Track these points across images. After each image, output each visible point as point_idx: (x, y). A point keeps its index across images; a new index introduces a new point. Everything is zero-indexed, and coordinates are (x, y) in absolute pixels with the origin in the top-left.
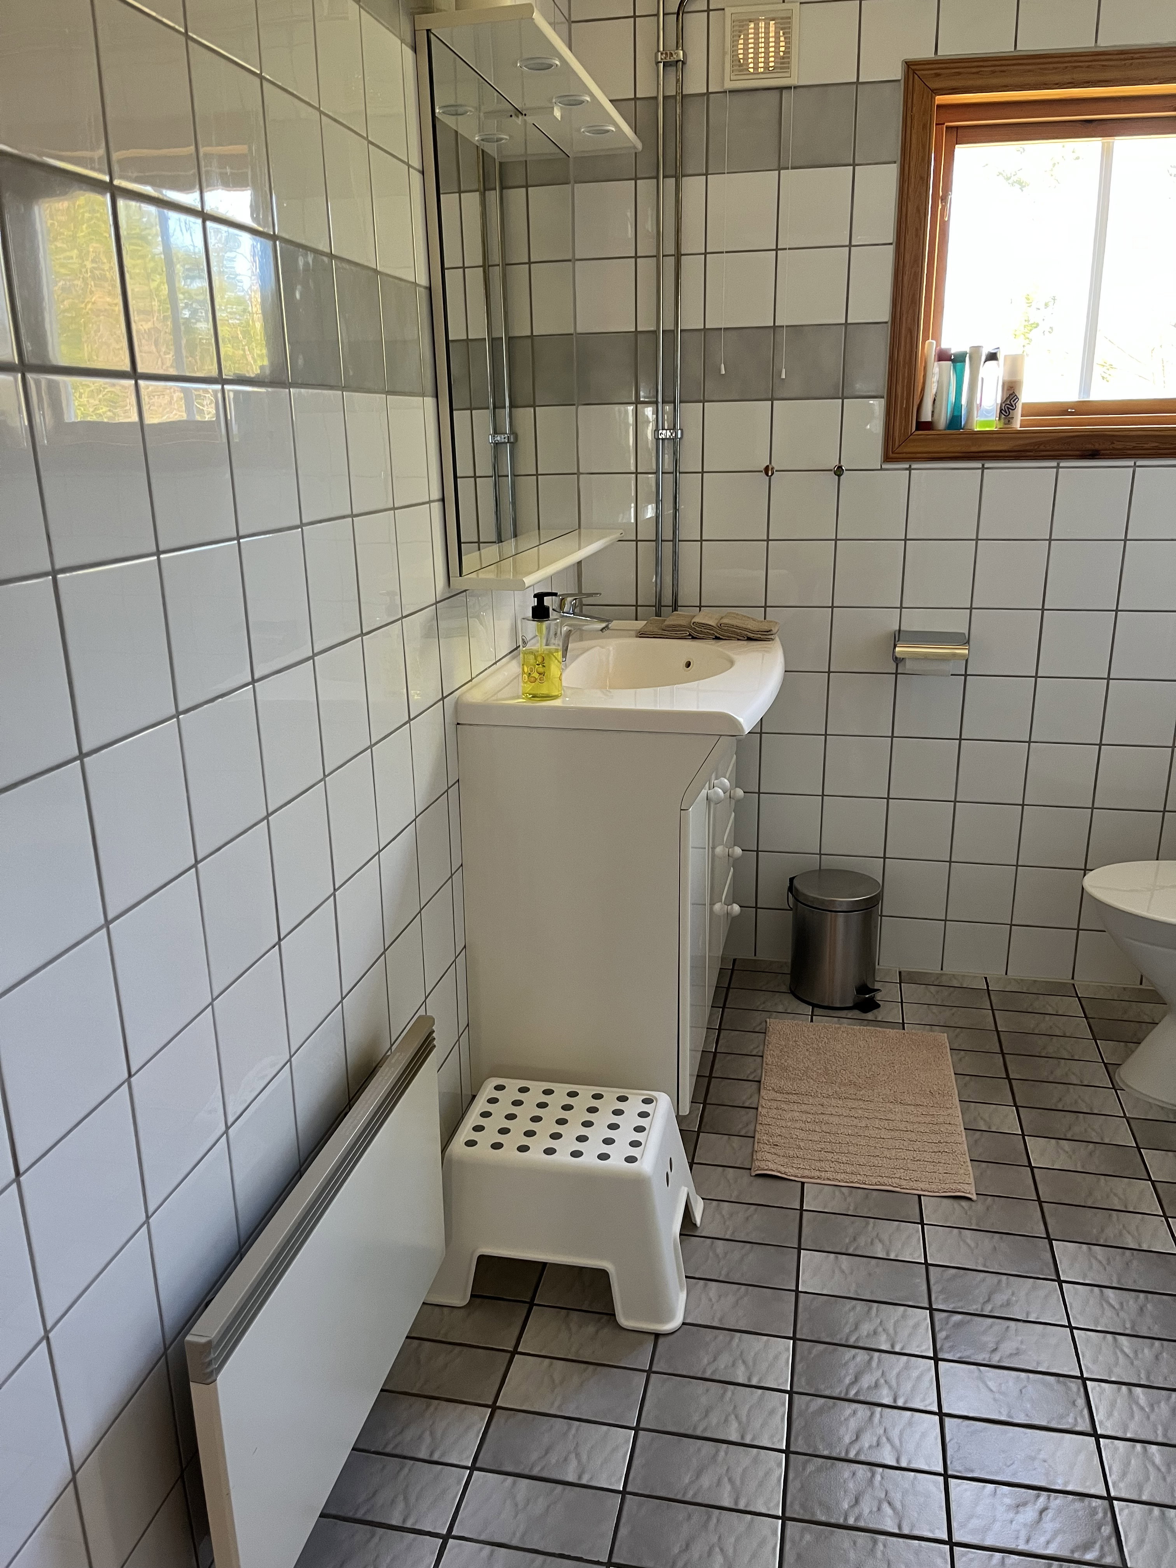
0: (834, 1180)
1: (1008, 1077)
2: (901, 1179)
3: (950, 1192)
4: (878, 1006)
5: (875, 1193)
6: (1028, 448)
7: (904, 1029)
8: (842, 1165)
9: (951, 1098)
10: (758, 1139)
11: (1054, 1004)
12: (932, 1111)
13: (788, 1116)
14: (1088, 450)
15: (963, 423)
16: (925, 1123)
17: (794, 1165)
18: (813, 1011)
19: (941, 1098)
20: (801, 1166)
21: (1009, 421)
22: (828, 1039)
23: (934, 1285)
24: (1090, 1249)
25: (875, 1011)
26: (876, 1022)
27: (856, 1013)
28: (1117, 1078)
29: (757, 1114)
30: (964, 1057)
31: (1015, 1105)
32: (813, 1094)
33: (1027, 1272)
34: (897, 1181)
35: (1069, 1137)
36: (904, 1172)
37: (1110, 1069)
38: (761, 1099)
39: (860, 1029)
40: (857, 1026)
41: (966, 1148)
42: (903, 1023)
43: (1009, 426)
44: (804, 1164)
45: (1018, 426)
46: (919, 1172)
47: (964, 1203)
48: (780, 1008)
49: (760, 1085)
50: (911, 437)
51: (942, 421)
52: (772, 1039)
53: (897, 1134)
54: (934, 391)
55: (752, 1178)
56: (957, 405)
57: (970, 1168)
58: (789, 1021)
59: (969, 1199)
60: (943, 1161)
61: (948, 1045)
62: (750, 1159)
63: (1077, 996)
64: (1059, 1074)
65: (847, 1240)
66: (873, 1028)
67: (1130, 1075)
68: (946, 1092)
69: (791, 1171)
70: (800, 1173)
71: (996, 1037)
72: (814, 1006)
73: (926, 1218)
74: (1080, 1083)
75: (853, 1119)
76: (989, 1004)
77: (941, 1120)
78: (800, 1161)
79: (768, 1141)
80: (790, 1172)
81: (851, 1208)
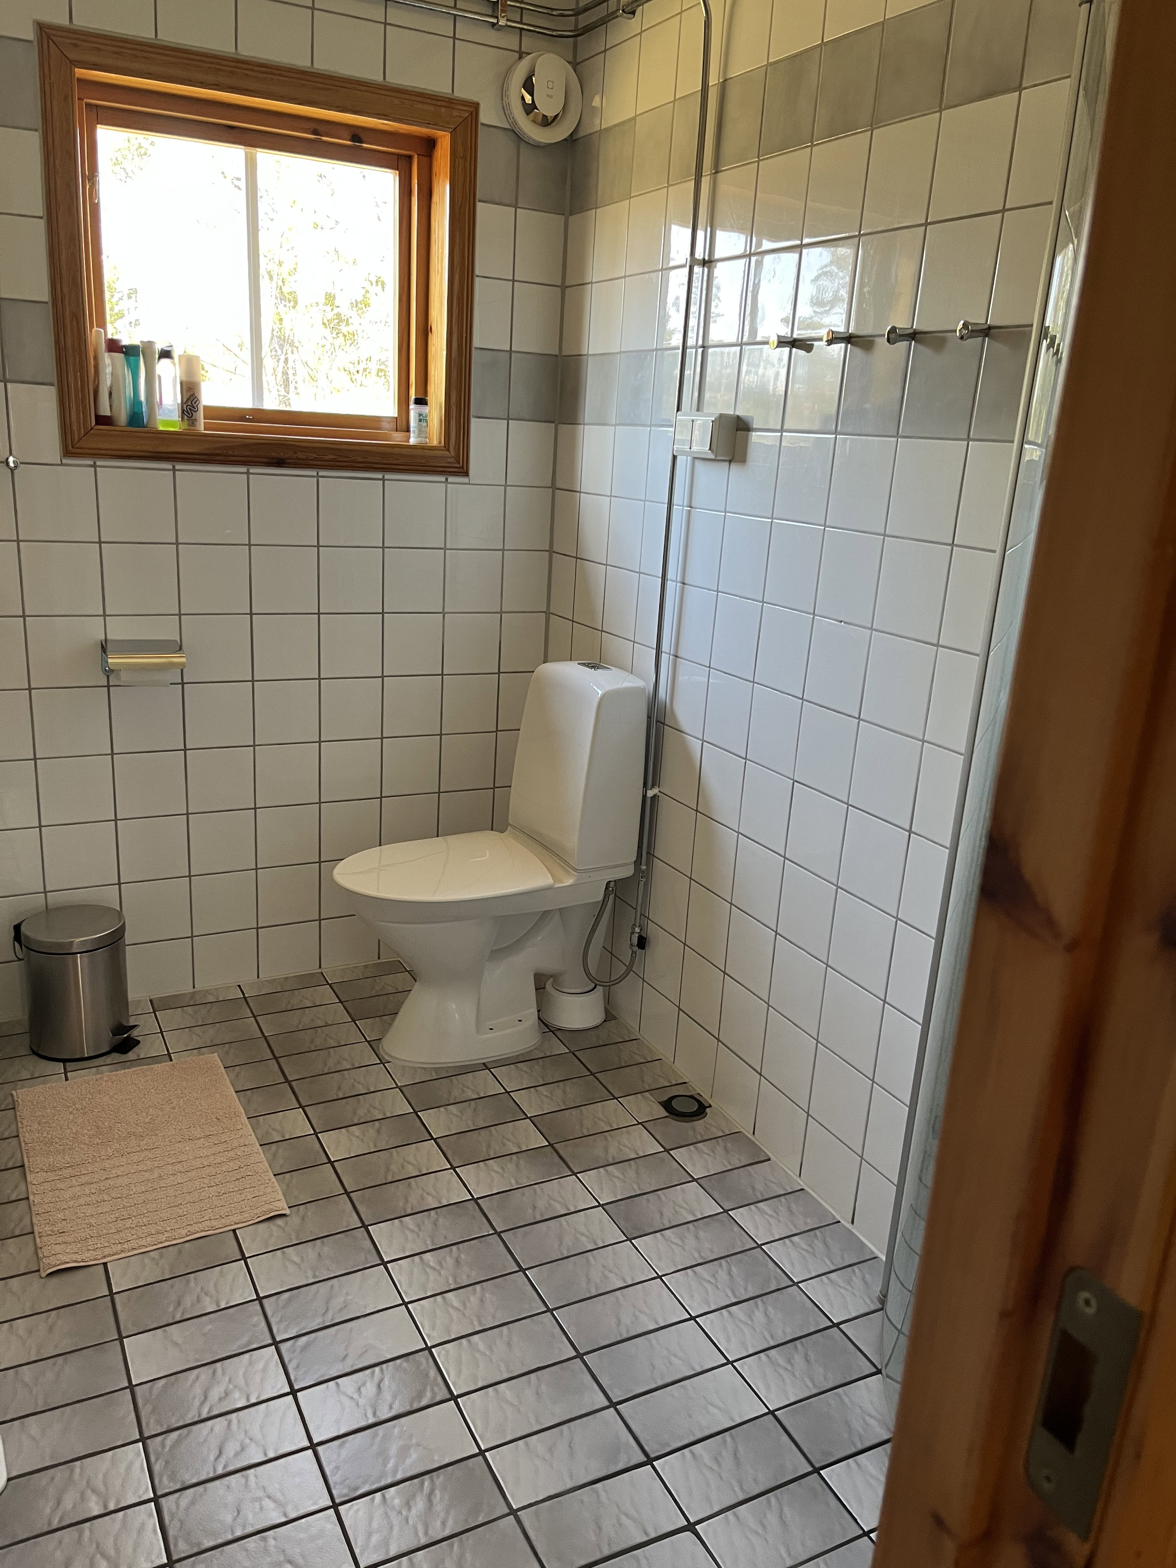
0: (140, 1247)
1: (287, 1081)
2: (211, 1219)
3: (264, 1215)
4: (138, 1042)
5: (187, 1244)
6: (217, 452)
7: (171, 1060)
8: (144, 1228)
9: (238, 1118)
10: (39, 1233)
11: (308, 996)
12: (224, 1137)
13: (67, 1195)
14: (273, 459)
15: (145, 421)
16: (220, 1152)
17: (89, 1247)
18: (65, 1068)
19: (229, 1121)
20: (99, 1246)
21: (193, 423)
22: (92, 1094)
23: (272, 1316)
24: (401, 1221)
25: (136, 1049)
26: (139, 1061)
27: (116, 1057)
28: (381, 1052)
29: (29, 1205)
30: (240, 1073)
31: (301, 1107)
32: (90, 1161)
33: (354, 1266)
34: (208, 1223)
35: (356, 1121)
36: (212, 1212)
37: (374, 1045)
38: (30, 1186)
39: (125, 1073)
40: (121, 1070)
41: (267, 1165)
42: (169, 1054)
43: (193, 428)
44: (102, 1242)
45: (203, 429)
46: (227, 1206)
47: (280, 1222)
48: (25, 1074)
49: (24, 1169)
50: (92, 431)
51: (122, 417)
52: (24, 1112)
53: (194, 1173)
54: (109, 383)
55: (44, 1280)
56: (136, 402)
57: (276, 1184)
58: (41, 1086)
59: (284, 1215)
60: (248, 1186)
61: (220, 1064)
62: (35, 1258)
63: (328, 984)
64: (331, 1064)
65: (171, 1309)
66: (139, 1068)
67: (393, 1046)
68: (233, 1113)
69: (89, 1255)
70: (99, 1253)
71: (265, 1045)
72: (64, 1061)
73: (247, 1251)
74: (352, 1067)
75: (143, 1173)
76: (249, 1011)
77: (236, 1144)
78: (95, 1240)
79: (52, 1231)
80: (87, 1257)
81: (167, 1271)
